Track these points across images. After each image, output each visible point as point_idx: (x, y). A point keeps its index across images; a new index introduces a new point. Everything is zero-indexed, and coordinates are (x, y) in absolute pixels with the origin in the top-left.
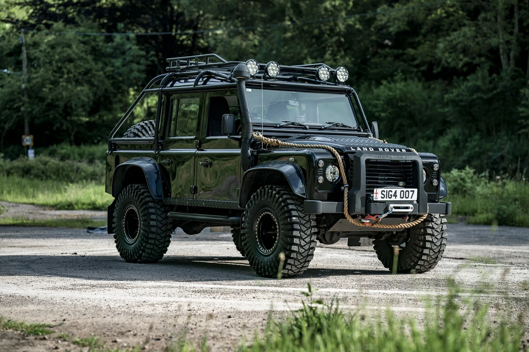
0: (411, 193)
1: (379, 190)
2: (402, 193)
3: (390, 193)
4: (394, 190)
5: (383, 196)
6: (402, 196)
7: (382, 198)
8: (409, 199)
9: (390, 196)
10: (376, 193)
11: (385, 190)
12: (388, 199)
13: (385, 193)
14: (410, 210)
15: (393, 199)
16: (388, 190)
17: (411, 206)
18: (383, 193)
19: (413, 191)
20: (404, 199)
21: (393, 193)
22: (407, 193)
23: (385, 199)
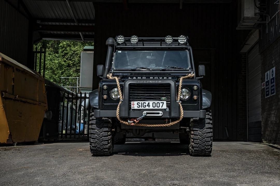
0: (161, 104)
1: (136, 103)
2: (154, 104)
3: (144, 104)
4: (147, 102)
5: (139, 106)
6: (154, 106)
7: (138, 107)
8: (160, 108)
9: (144, 106)
10: (133, 104)
11: (140, 102)
12: (143, 108)
13: (140, 104)
14: (160, 115)
15: (147, 108)
16: (143, 102)
17: (160, 112)
18: (138, 104)
19: (163, 103)
20: (156, 108)
21: (146, 104)
22: (158, 104)
23: (140, 108)
